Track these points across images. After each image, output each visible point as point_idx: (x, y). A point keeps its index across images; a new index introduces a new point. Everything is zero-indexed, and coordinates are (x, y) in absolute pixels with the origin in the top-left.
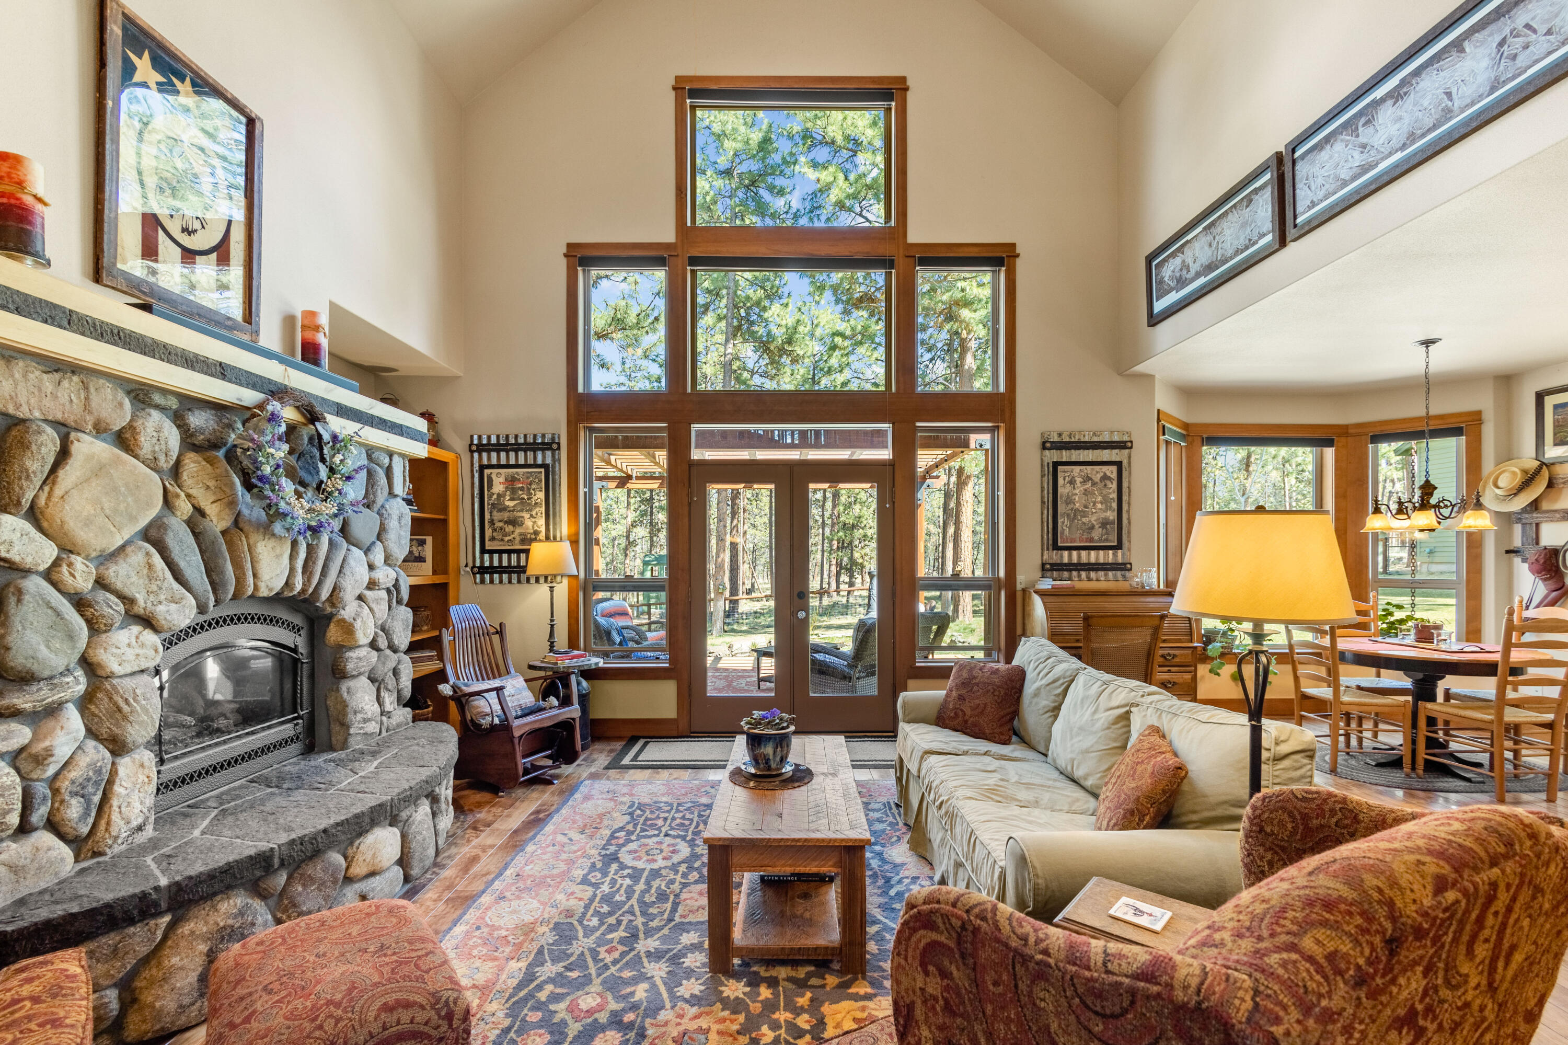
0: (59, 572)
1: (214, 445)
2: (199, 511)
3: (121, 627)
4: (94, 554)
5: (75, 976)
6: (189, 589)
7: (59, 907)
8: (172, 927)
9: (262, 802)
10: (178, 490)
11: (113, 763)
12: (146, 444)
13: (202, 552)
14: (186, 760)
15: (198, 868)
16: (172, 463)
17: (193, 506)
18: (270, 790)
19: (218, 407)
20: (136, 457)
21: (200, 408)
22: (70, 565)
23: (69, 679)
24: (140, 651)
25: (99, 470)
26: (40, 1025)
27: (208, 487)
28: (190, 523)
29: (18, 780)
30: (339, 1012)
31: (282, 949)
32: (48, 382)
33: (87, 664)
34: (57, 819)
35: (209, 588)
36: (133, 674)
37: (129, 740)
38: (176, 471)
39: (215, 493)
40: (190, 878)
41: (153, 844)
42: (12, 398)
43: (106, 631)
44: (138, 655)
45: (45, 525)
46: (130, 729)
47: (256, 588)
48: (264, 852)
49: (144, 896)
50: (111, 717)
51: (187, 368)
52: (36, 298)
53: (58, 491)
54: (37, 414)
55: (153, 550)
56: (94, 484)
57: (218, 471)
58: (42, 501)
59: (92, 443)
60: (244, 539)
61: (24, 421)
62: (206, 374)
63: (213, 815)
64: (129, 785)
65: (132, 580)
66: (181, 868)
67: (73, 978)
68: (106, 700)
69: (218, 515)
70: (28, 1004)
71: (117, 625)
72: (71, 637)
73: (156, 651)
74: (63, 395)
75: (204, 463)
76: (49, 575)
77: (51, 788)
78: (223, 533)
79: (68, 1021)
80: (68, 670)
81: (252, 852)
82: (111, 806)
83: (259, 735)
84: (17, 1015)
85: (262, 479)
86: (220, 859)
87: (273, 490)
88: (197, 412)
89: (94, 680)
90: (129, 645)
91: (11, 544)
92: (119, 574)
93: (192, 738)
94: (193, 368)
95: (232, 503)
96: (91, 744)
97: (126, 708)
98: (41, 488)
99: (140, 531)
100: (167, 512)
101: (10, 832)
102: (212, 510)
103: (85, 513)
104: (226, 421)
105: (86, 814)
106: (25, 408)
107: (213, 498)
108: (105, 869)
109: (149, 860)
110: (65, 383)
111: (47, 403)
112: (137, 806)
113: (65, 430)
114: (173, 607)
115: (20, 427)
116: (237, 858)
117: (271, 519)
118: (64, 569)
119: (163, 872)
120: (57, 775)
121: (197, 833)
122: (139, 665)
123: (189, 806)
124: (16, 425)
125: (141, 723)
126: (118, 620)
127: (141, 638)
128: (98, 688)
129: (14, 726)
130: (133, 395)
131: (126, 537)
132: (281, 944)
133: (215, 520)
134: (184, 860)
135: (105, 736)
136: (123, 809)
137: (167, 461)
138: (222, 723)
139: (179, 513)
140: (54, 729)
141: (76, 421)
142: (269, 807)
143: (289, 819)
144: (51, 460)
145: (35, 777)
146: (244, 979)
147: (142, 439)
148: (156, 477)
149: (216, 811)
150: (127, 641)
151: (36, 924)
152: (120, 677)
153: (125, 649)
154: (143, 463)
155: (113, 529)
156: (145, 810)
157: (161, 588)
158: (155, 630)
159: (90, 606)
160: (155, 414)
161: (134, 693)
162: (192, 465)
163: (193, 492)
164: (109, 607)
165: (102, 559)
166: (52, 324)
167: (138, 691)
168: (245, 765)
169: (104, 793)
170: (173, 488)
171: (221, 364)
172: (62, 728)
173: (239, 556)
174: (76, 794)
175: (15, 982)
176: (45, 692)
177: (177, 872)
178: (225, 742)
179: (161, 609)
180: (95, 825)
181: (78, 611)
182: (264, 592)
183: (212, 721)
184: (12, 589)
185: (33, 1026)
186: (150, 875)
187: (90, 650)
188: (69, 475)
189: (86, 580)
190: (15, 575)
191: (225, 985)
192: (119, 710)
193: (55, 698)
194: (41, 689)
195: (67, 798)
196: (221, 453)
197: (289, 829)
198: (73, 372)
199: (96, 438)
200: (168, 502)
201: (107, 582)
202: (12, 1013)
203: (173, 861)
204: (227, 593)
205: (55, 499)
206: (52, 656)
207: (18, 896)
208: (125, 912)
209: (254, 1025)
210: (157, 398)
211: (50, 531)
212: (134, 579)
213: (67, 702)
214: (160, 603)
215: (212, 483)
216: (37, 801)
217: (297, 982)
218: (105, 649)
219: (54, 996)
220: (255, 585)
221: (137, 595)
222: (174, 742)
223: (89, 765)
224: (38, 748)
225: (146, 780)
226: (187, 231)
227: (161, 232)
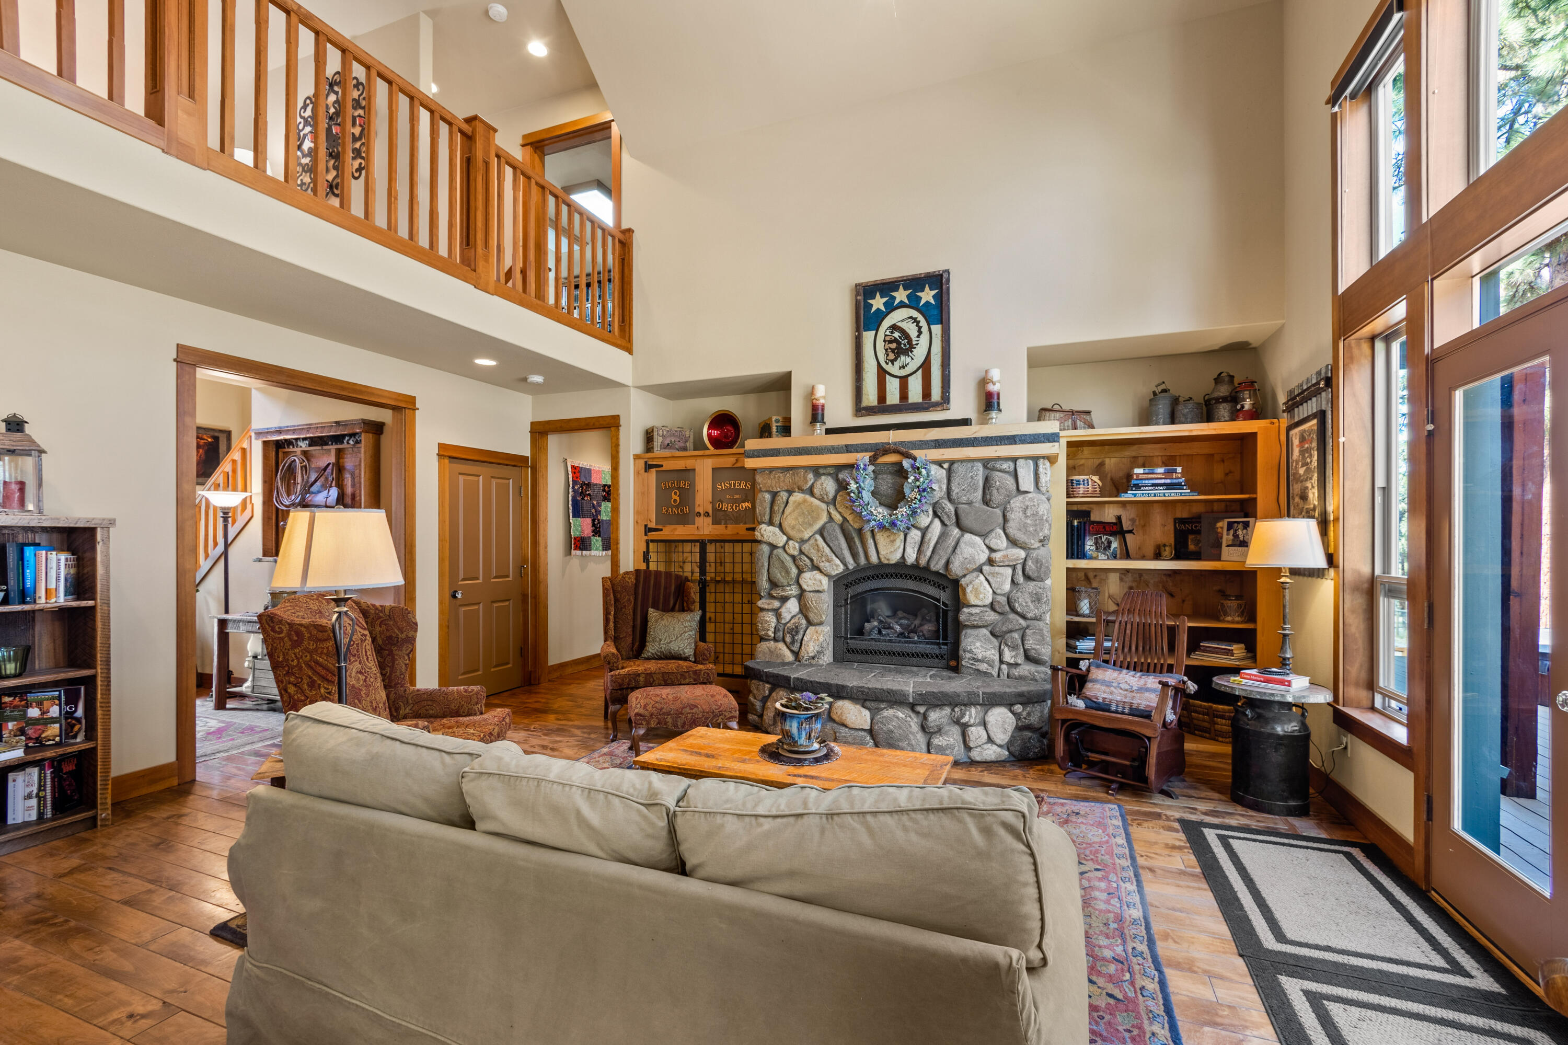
0: (787, 547)
2: (844, 519)
3: (811, 571)
4: (799, 540)
6: (839, 557)
8: (771, 691)
10: (834, 511)
11: (807, 627)
12: (819, 491)
13: (846, 540)
14: (864, 642)
16: (831, 498)
17: (841, 517)
20: (815, 497)
21: (843, 470)
22: (790, 544)
23: (792, 588)
24: (819, 582)
25: (800, 504)
27: (847, 507)
28: (841, 527)
29: (774, 620)
32: (782, 476)
33: (797, 582)
34: (785, 640)
35: (849, 556)
36: (817, 592)
37: (811, 619)
38: (833, 501)
39: (851, 511)
43: (803, 571)
44: (818, 584)
45: (783, 529)
51: (829, 453)
53: (786, 516)
54: (781, 489)
55: (820, 538)
56: (798, 511)
58: (781, 521)
59: (798, 494)
60: (869, 532)
61: (778, 492)
62: (840, 453)
65: (812, 551)
68: (806, 600)
69: (854, 520)
71: (809, 570)
72: (791, 572)
74: (789, 480)
75: (844, 496)
76: (784, 547)
77: (783, 628)
80: (791, 585)
82: (803, 644)
88: (841, 472)
89: (801, 590)
90: (814, 579)
91: (773, 537)
92: (809, 549)
94: (831, 453)
96: (799, 615)
98: (781, 515)
99: (817, 531)
100: (830, 521)
101: (772, 638)
102: (851, 518)
105: (793, 642)
106: (778, 488)
110: (790, 475)
111: (785, 484)
113: (790, 492)
114: (827, 564)
115: (777, 495)
118: (788, 545)
120: (786, 624)
122: (819, 588)
124: (775, 493)
125: (815, 613)
126: (809, 568)
127: (818, 576)
128: (804, 594)
129: (775, 601)
130: (814, 472)
131: (811, 534)
133: (852, 523)
135: (805, 614)
137: (829, 497)
139: (835, 521)
140: (787, 605)
141: (792, 489)
144: (784, 504)
145: (779, 621)
147: (818, 489)
148: (824, 505)
150: (813, 577)
154: (818, 499)
155: (805, 530)
157: (824, 555)
158: (823, 574)
159: (797, 561)
160: (824, 477)
162: (841, 498)
163: (841, 510)
164: (805, 562)
165: (802, 542)
167: (813, 599)
169: (803, 636)
170: (832, 510)
171: (846, 446)
174: (789, 633)
176: (784, 591)
179: (823, 565)
180: (799, 649)
181: (794, 562)
182: (883, 561)
184: (773, 553)
187: (798, 578)
188: (789, 509)
189: (796, 550)
190: (775, 548)
195: (787, 633)
199: (801, 493)
200: (830, 516)
201: (803, 551)
204: (860, 562)
205: (785, 520)
206: (782, 578)
210: (824, 470)
211: (784, 532)
212: (814, 551)
213: (791, 596)
214: (823, 562)
216: (779, 630)
218: (803, 579)
220: (877, 557)
221: (816, 558)
223: (794, 623)
224: (782, 610)
226: (903, 367)
227: (887, 376)
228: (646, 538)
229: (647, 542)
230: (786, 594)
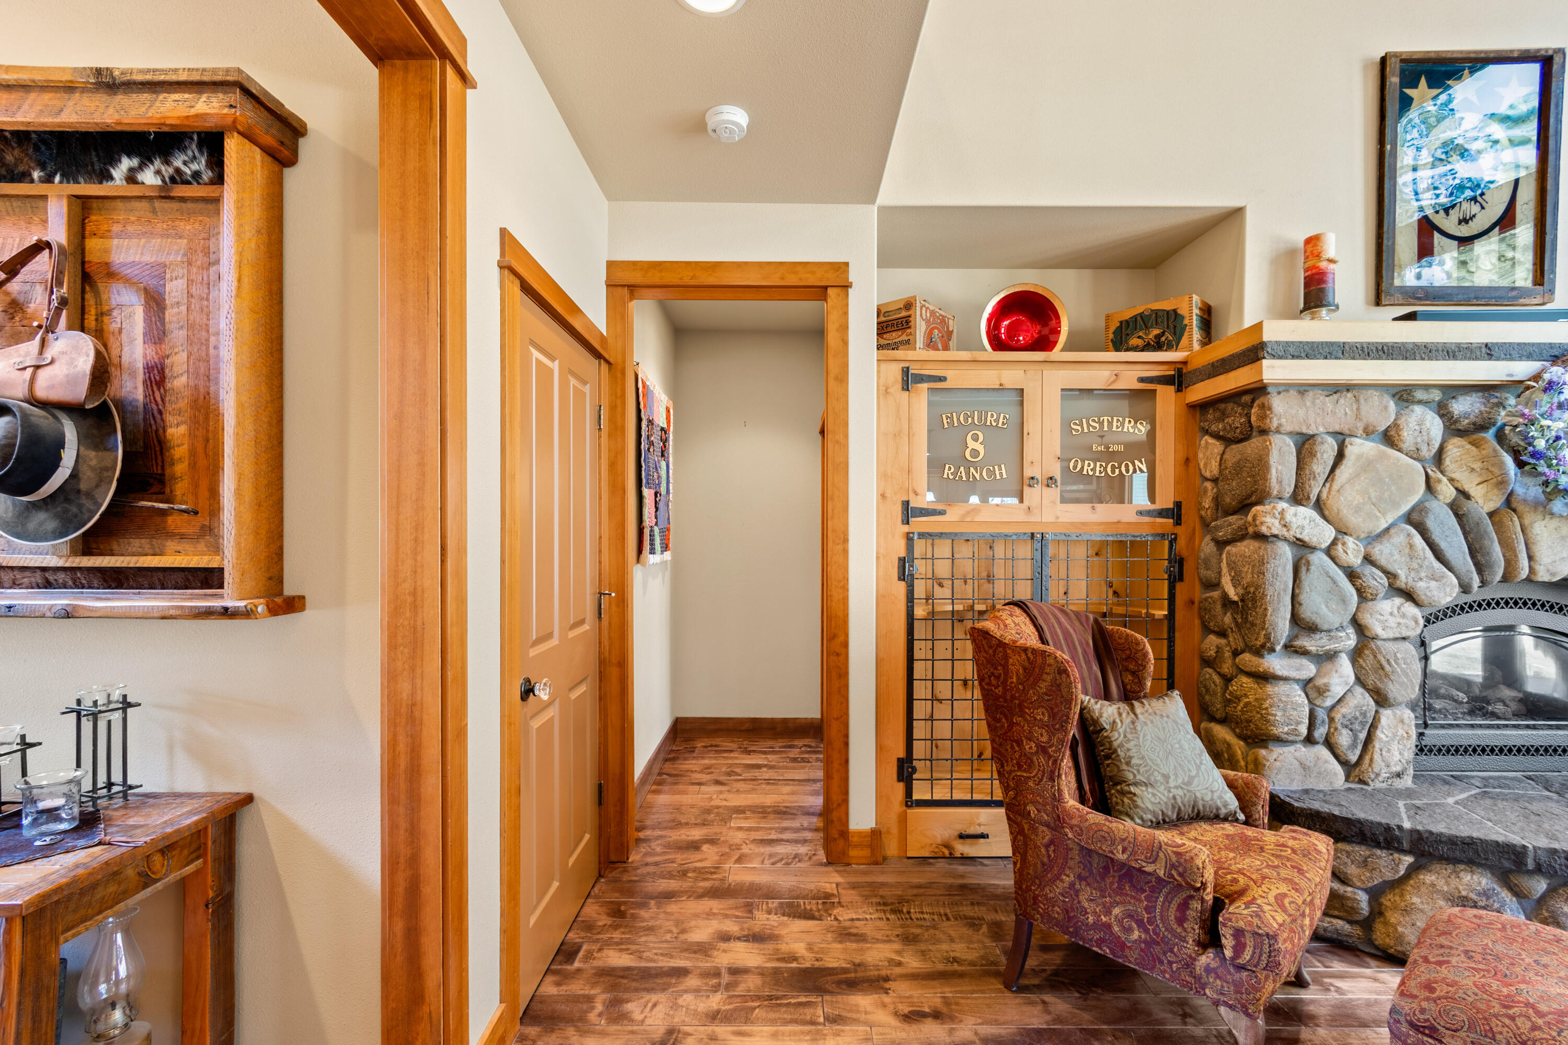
0: (1336, 550)
1: (1481, 427)
2: (1464, 494)
3: (1386, 597)
4: (1363, 536)
5: (1321, 852)
6: (1450, 569)
7: (1327, 806)
8: (1413, 870)
9: (1531, 800)
10: (1440, 476)
11: (1377, 712)
12: (1408, 437)
13: (1466, 534)
14: (1451, 732)
15: (1440, 828)
16: (1434, 451)
17: (1456, 489)
18: (1548, 793)
19: (1486, 389)
20: (1400, 450)
21: (1466, 394)
22: (1344, 544)
23: (1342, 634)
24: (1401, 621)
25: (1367, 465)
26: (1292, 866)
27: (1473, 470)
28: (1454, 507)
29: (1306, 702)
30: (1540, 1022)
31: (1499, 934)
32: (1329, 402)
33: (1355, 622)
34: (1332, 741)
35: (1473, 568)
36: (1396, 639)
37: (1391, 695)
38: (1439, 458)
39: (1480, 475)
40: (1431, 833)
41: (1408, 794)
42: (1304, 421)
43: (1372, 600)
44: (1399, 624)
45: (1326, 513)
46: (1391, 686)
47: (1532, 570)
48: (1515, 846)
49: (1388, 828)
50: (1376, 672)
51: (1449, 359)
52: (1319, 343)
53: (1336, 487)
54: (1321, 429)
55: (1414, 531)
56: (1362, 478)
57: (1484, 452)
58: (1324, 496)
59: (1362, 444)
60: (1515, 519)
61: (1313, 436)
62: (1470, 359)
63: (1473, 792)
64: (1390, 735)
65: (1395, 558)
66: (1425, 821)
67: (1319, 852)
68: (1372, 657)
69: (1485, 496)
70: (1290, 851)
71: (1381, 595)
72: (1344, 601)
73: (1416, 622)
74: (1340, 412)
75: (1469, 446)
76: (1329, 551)
77: (1328, 716)
78: (1491, 515)
79: (1307, 875)
80: (1342, 628)
81: (1500, 839)
82: (1374, 747)
83: (1541, 732)
84: (1283, 853)
85: (1536, 455)
86: (1464, 830)
87: (1549, 466)
88: (1461, 399)
89: (1363, 638)
90: (1391, 614)
91: (1303, 528)
92: (1384, 552)
93: (1464, 713)
94: (1455, 358)
95: (1502, 483)
96: (1359, 690)
97: (1387, 667)
98: (1324, 485)
99: (1404, 515)
100: (1429, 496)
101: (1302, 738)
102: (1477, 492)
103: (1356, 502)
104: (1495, 400)
105: (1353, 746)
106: (1313, 427)
107: (1479, 480)
108: (1365, 794)
109: (1401, 804)
110: (1342, 401)
111: (1329, 419)
112: (1397, 756)
113: (1341, 437)
114: (1433, 584)
115: (1310, 441)
116: (1482, 837)
117: (1550, 497)
118: (1340, 547)
119: (1409, 817)
120: (1333, 707)
121: (1451, 800)
122: (1400, 633)
123: (1452, 776)
124: (1308, 440)
125: (1402, 684)
126: (1382, 592)
127: (1403, 609)
128: (1366, 646)
129: (1304, 661)
130: (1397, 397)
131: (1390, 521)
132: (1499, 930)
133: (1480, 501)
134: (1430, 816)
135: (1371, 687)
136: (1384, 753)
137: (1429, 450)
138: (1499, 708)
139: (1441, 497)
140: (1331, 670)
141: (1349, 430)
142: (1535, 807)
143: (1557, 827)
144: (1331, 463)
145: (1318, 704)
146: (1450, 934)
147: (1405, 434)
148: (1418, 466)
149: (1478, 790)
150: (1390, 610)
151: (1311, 809)
152: (1384, 640)
153: (1387, 617)
154: (1407, 455)
155: (1378, 514)
156: (1404, 761)
157: (1421, 566)
158: (1417, 603)
159: (1359, 578)
160: (1418, 409)
161: (1396, 656)
162: (1456, 450)
163: (1455, 476)
164: (1375, 580)
165: (1370, 539)
166: (1331, 358)
167: (1399, 655)
168: (1520, 758)
169: (1369, 732)
170: (1435, 474)
171: (1486, 345)
172: (1336, 671)
173: (1510, 538)
174: (1346, 727)
175: (1287, 835)
176: (1324, 641)
177: (1421, 823)
178: (1498, 727)
179: (1421, 585)
180: (1361, 757)
181: (1351, 581)
182: (1543, 576)
183: (1488, 703)
184: (1304, 561)
185: (1288, 864)
186: (1397, 814)
187: (1359, 614)
188: (1344, 473)
189: (1356, 557)
190: (1307, 551)
191: (1433, 929)
192: (1383, 668)
193: (1332, 647)
194: (1321, 638)
195: (1340, 727)
196: (1490, 435)
197: (1555, 838)
198: (1348, 390)
199: (1366, 439)
200: (1430, 487)
201: (1373, 558)
202: (1281, 851)
203: (1420, 812)
204: (1494, 574)
205: (1333, 493)
206: (1330, 614)
207: (1306, 787)
208: (1374, 834)
209: (1444, 971)
210: (1420, 395)
211: (1330, 518)
212: (1397, 557)
213: (1340, 652)
214: (1421, 579)
215: (1477, 466)
216: (1318, 722)
217: (1501, 967)
218: (1371, 614)
219: (1304, 856)
220: (1530, 567)
221: (1399, 571)
222: (1444, 712)
223: (1356, 707)
224: (1320, 682)
225: (1405, 735)
226: (1464, 221)
227: (1436, 235)
228: (906, 529)
229: (909, 538)
230: (1332, 646)
